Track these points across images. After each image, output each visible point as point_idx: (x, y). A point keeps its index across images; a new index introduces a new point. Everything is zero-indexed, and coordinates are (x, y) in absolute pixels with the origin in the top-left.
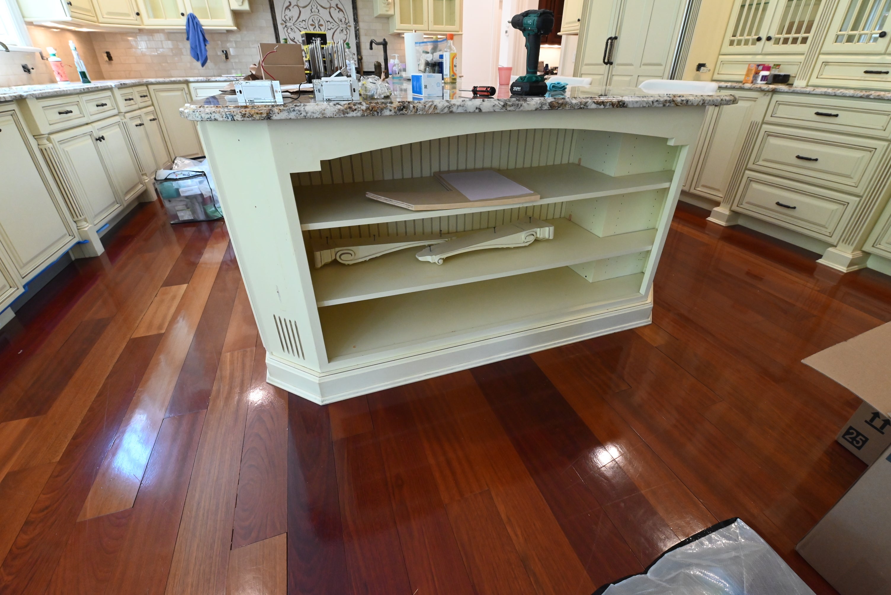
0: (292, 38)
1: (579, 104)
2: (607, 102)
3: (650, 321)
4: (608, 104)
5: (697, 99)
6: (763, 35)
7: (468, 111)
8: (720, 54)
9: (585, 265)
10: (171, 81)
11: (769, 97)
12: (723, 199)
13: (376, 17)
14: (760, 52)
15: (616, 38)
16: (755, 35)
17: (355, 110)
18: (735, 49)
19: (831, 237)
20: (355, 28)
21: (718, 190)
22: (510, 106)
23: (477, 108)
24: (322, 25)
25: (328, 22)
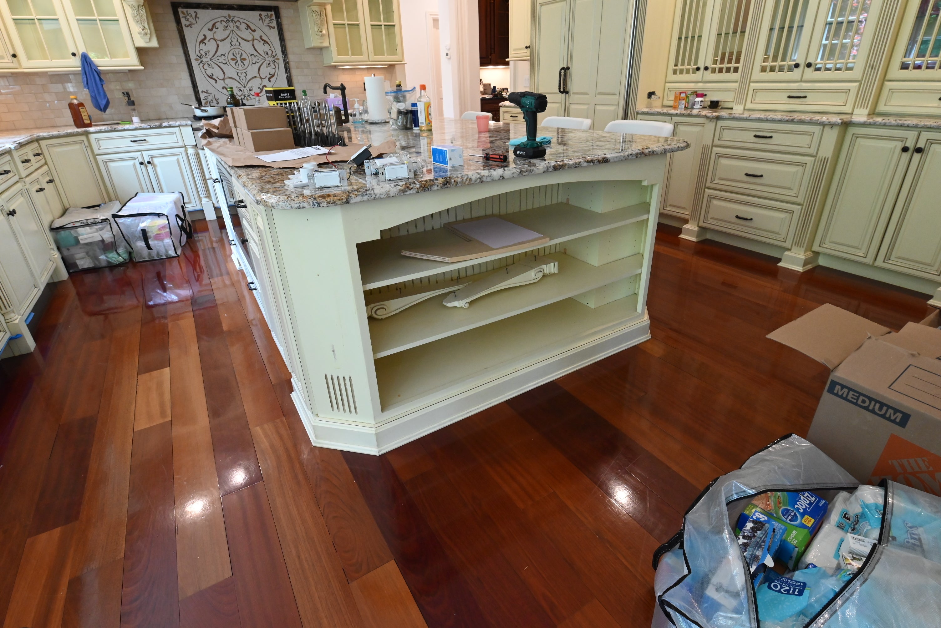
0: (210, 74)
1: (575, 164)
2: (595, 160)
3: (649, 336)
4: (596, 161)
5: (660, 149)
6: (701, 65)
7: (495, 179)
8: (666, 82)
9: (584, 295)
10: (67, 133)
11: (714, 123)
12: (690, 216)
13: (308, 49)
14: (701, 80)
15: (568, 68)
16: (694, 65)
17: (412, 188)
18: (679, 77)
19: (785, 242)
20: (284, 60)
21: (684, 208)
22: (525, 172)
23: (501, 177)
24: (245, 59)
25: (251, 55)
